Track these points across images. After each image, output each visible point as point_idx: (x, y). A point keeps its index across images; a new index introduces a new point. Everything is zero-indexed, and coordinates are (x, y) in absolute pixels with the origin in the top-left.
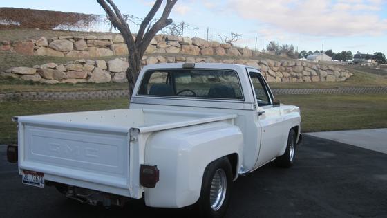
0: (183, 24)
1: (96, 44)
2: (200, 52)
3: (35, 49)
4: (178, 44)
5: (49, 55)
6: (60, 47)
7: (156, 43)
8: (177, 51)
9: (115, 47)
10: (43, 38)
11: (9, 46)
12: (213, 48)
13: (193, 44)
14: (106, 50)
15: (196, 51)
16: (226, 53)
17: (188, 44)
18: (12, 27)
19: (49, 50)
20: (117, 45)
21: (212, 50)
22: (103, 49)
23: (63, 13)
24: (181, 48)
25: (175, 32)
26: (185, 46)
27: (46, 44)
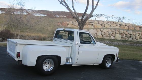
0: (123, 18)
1: (88, 24)
2: (128, 28)
3: (68, 25)
4: (119, 25)
5: (72, 27)
6: (76, 25)
7: (110, 24)
8: (119, 27)
9: (94, 25)
10: (71, 21)
11: (60, 24)
12: (134, 27)
13: (125, 25)
14: (91, 26)
15: (126, 28)
16: (140, 29)
17: (123, 25)
18: (63, 18)
19: (72, 25)
20: (95, 24)
21: (133, 28)
22: (90, 26)
23: (80, 13)
24: (120, 26)
25: (120, 21)
26: (122, 26)
27: (71, 23)
